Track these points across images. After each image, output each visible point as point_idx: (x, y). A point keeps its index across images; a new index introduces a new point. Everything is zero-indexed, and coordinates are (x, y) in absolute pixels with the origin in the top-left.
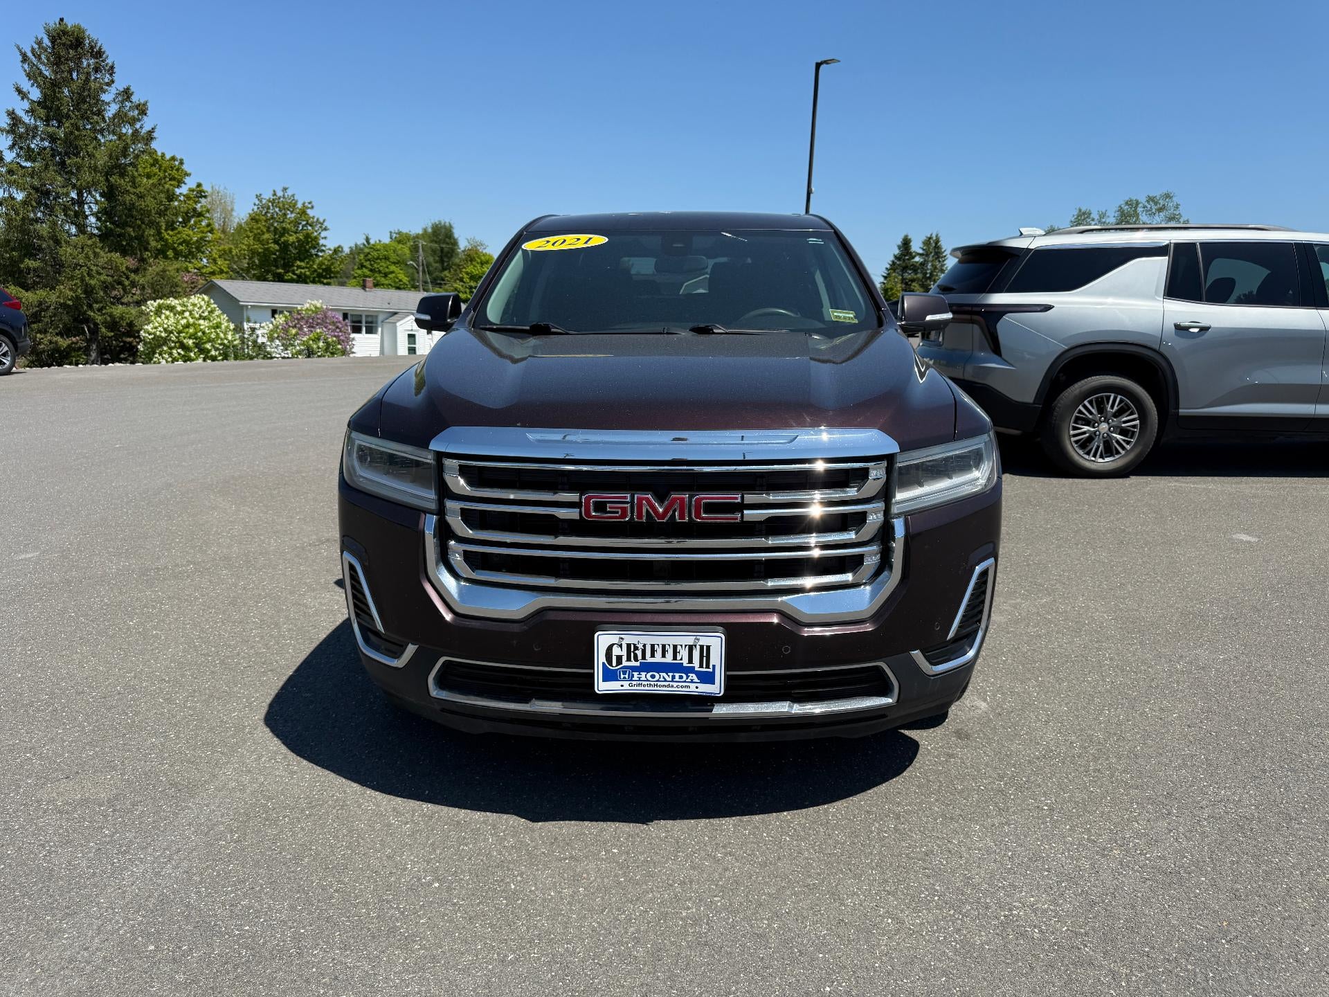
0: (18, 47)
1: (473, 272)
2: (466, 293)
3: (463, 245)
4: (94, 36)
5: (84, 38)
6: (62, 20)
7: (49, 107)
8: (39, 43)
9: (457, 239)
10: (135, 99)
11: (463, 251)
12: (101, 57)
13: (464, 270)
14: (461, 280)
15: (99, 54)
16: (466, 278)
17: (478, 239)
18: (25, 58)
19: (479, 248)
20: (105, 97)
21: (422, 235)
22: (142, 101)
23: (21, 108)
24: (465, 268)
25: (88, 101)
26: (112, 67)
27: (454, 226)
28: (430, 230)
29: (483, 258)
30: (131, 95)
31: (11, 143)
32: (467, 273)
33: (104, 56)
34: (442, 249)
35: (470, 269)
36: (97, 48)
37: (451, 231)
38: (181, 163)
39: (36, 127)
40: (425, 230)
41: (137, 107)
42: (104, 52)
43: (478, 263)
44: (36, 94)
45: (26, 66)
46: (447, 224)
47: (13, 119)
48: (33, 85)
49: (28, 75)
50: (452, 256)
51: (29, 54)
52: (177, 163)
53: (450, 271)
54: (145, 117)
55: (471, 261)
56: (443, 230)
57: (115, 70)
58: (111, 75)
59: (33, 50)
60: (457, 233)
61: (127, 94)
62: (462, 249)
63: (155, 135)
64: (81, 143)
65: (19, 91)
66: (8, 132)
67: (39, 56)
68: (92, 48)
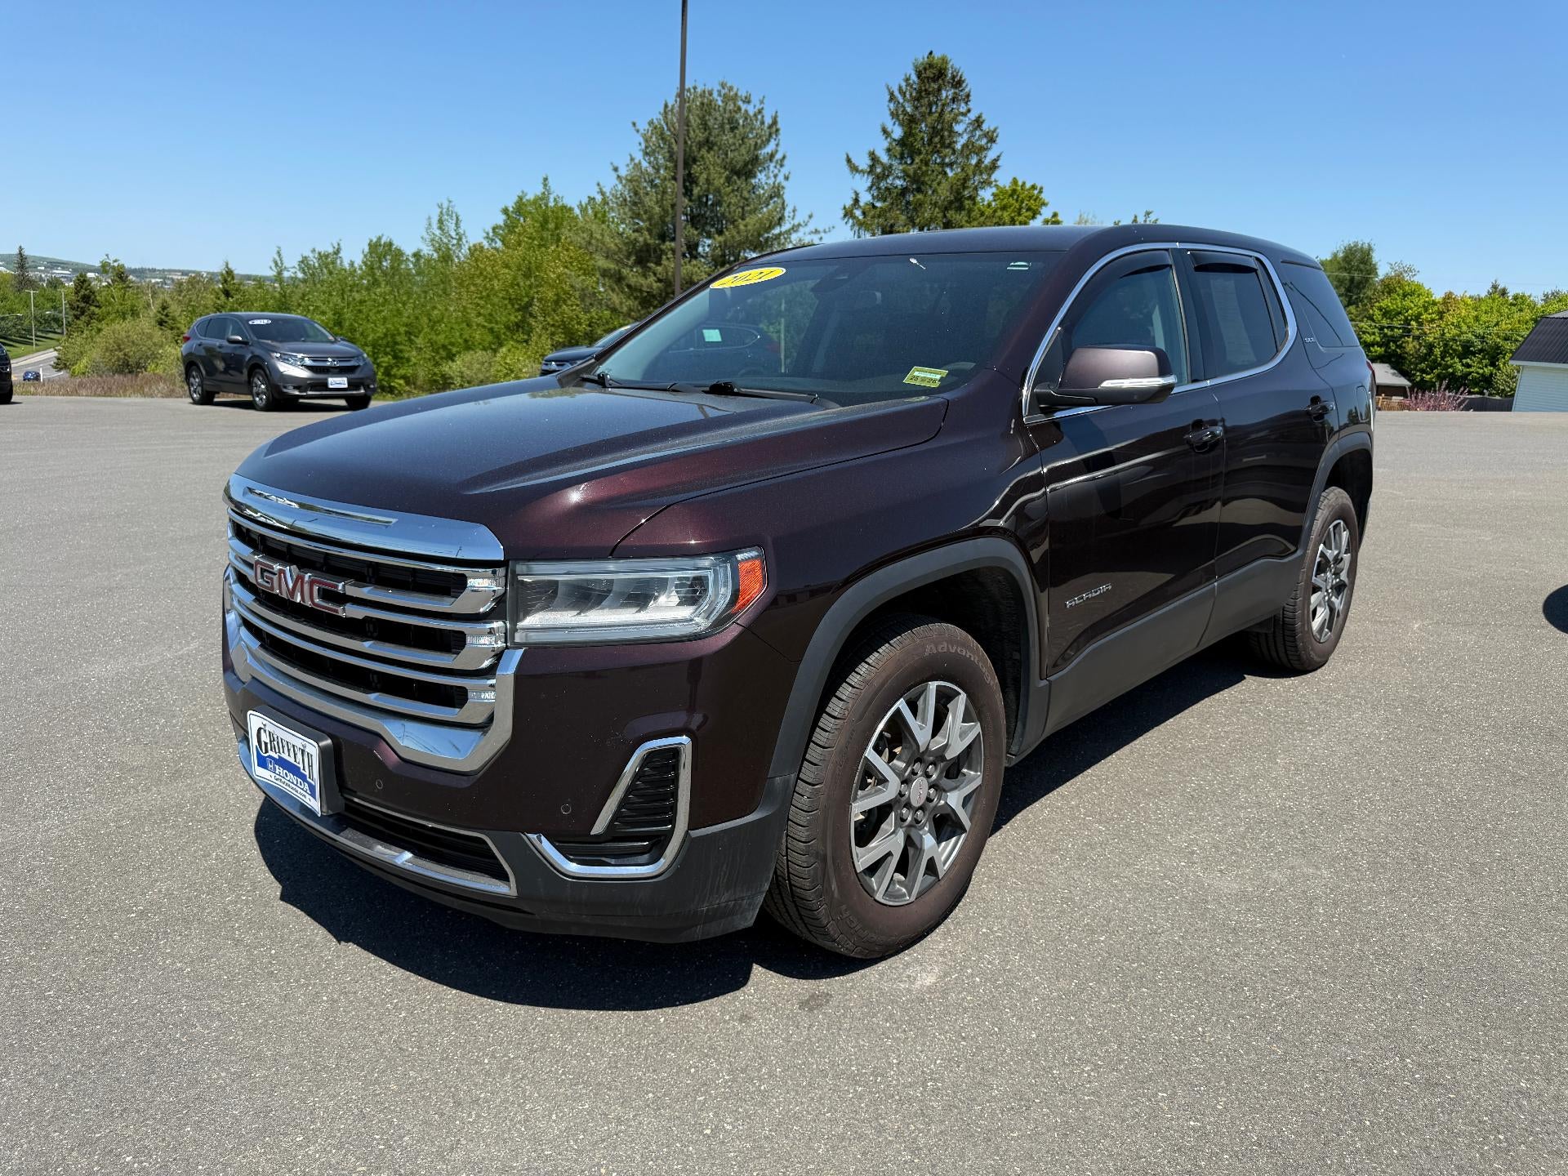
0: (888, 88)
1: (1388, 307)
2: (1374, 334)
3: (1383, 271)
4: (957, 66)
5: (945, 69)
6: (931, 53)
7: (905, 147)
8: (907, 80)
9: (1375, 265)
10: (985, 127)
11: (1382, 281)
12: (960, 86)
13: (1377, 304)
14: (1371, 318)
15: (958, 83)
16: (1377, 314)
17: (1407, 263)
18: (892, 98)
19: (1405, 275)
20: (959, 128)
21: (1331, 261)
22: (992, 129)
23: (881, 147)
24: (1378, 302)
25: (941, 136)
26: (968, 96)
27: (1374, 247)
28: (1341, 255)
29: (1407, 288)
30: (982, 123)
31: (869, 184)
32: (1380, 309)
33: (964, 85)
34: (1352, 280)
35: (1386, 302)
36: (958, 78)
37: (1369, 254)
38: (1041, 192)
39: (891, 166)
40: (1335, 255)
41: (986, 135)
42: (963, 82)
43: (1398, 295)
44: (898, 132)
45: (892, 106)
46: (1366, 246)
47: (873, 159)
48: (894, 124)
49: (892, 114)
50: (1364, 287)
51: (897, 93)
52: (1036, 192)
53: (1358, 307)
54: (994, 145)
55: (1389, 293)
56: (1359, 255)
57: (971, 98)
58: (966, 103)
59: (900, 89)
60: (1376, 257)
61: (978, 122)
62: (1381, 277)
63: (999, 163)
64: (927, 179)
65: (885, 131)
66: (869, 173)
67: (905, 93)
68: (953, 77)
